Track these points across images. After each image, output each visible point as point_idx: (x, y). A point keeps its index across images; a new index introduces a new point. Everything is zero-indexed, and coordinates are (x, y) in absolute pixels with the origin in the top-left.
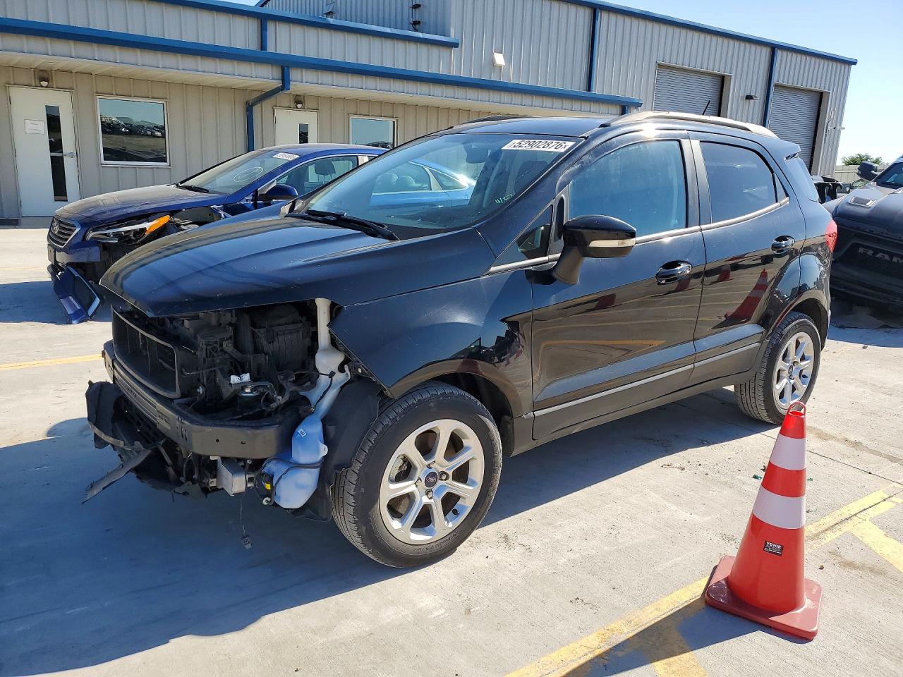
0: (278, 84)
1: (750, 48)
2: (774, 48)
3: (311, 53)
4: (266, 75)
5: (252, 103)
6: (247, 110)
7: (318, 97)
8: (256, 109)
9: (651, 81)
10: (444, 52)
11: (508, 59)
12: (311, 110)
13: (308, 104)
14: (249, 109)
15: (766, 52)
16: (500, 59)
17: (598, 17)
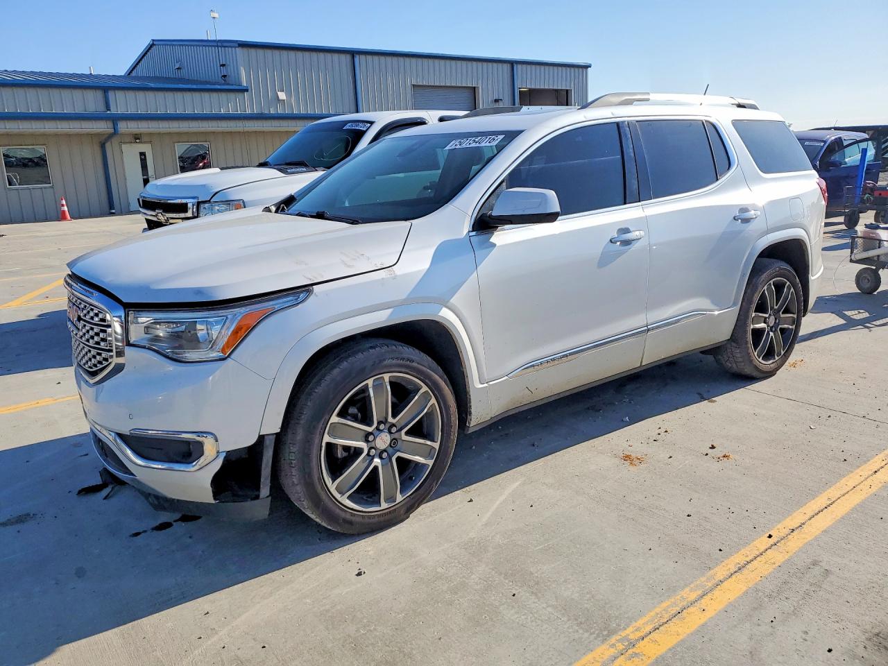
0: (112, 131)
1: (492, 66)
2: (512, 63)
3: (131, 110)
4: (103, 127)
5: (103, 143)
6: (102, 147)
7: (151, 134)
8: (108, 145)
9: (409, 96)
10: (240, 95)
11: (289, 94)
12: (145, 142)
13: (145, 139)
14: (103, 146)
15: (507, 67)
16: (282, 96)
17: (357, 59)
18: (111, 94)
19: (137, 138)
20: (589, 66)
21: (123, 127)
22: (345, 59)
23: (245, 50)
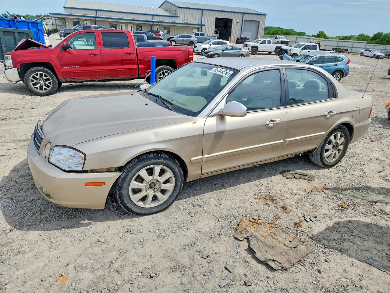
10: (177, 18)
14: (151, 26)
16: (186, 18)
17: (203, 11)
18: (154, 16)
19: (157, 25)
20: (267, 15)
21: (154, 23)
22: (200, 11)
23: (179, 9)
